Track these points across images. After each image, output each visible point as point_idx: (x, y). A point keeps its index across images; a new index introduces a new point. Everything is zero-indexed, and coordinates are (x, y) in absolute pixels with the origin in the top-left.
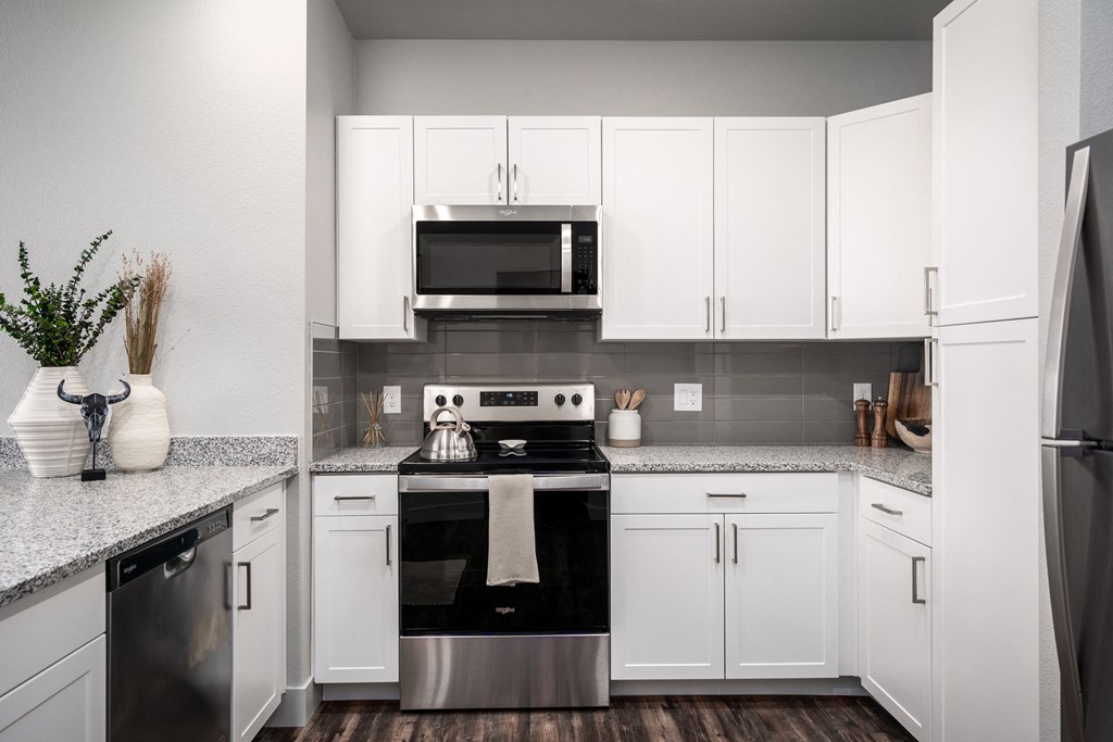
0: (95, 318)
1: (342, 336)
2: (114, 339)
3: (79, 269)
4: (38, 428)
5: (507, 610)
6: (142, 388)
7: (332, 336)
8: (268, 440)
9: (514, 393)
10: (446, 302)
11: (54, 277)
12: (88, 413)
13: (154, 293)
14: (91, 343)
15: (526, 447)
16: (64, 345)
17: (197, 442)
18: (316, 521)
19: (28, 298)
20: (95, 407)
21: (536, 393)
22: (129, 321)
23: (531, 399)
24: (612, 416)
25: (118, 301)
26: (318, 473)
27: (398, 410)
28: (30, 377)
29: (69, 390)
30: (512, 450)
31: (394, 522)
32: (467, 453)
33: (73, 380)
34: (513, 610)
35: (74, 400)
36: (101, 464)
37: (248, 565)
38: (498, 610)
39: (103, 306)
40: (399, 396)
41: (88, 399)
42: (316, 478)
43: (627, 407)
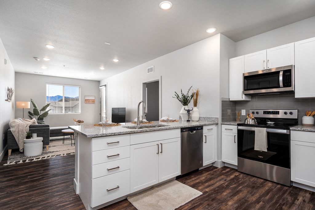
0: (190, 99)
1: (230, 100)
2: (192, 102)
3: (188, 92)
4: (183, 114)
5: (261, 157)
6: (195, 109)
7: (228, 100)
8: (214, 118)
9: (273, 111)
10: (252, 92)
11: (185, 94)
12: (188, 112)
13: (197, 95)
14: (189, 102)
15: (274, 124)
16: (186, 103)
17: (203, 118)
18: (222, 133)
19: (182, 96)
20: (188, 111)
21: (279, 112)
22: (194, 99)
23: (278, 113)
24: (303, 118)
25: (192, 96)
26: (223, 124)
27: (245, 114)
28: (182, 107)
29: (185, 109)
30: (269, 124)
31: (236, 135)
32: (254, 123)
33: (187, 108)
34: (263, 157)
35: (186, 110)
36: (190, 119)
37: (206, 136)
38: (259, 156)
39: (190, 97)
40: (245, 111)
41: (188, 110)
42: (222, 125)
43: (310, 116)
